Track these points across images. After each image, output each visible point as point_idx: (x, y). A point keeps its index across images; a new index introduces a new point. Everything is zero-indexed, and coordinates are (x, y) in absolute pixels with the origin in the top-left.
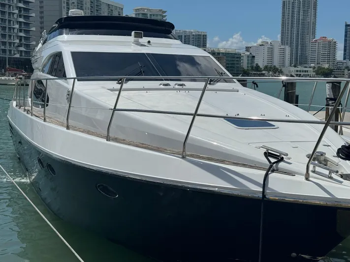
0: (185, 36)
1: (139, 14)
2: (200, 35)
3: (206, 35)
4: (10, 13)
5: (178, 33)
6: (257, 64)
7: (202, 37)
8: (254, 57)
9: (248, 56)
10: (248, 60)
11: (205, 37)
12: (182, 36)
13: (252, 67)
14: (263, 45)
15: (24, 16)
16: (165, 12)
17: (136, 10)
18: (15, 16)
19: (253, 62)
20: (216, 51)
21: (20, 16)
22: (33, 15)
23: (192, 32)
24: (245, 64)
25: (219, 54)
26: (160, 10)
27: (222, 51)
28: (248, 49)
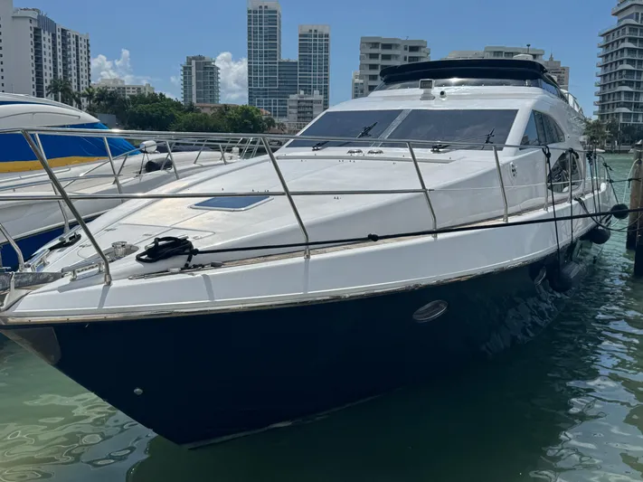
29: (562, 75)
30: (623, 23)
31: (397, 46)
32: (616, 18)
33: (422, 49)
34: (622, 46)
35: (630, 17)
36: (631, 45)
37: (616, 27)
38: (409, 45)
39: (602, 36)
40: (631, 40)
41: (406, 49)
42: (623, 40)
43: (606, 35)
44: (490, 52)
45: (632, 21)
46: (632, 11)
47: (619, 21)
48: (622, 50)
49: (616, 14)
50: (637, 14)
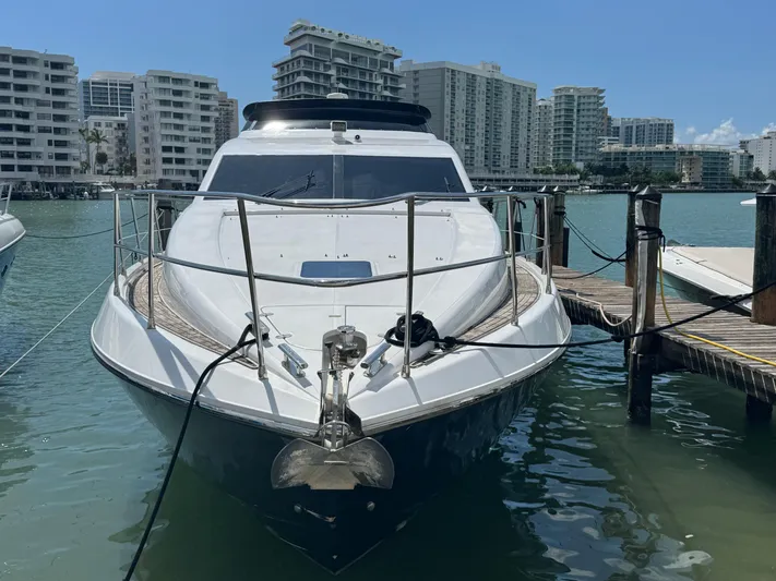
0: (637, 127)
1: (561, 97)
2: (662, 125)
3: (672, 125)
4: (371, 84)
5: (626, 123)
6: (757, 169)
7: (665, 127)
8: (752, 157)
9: (742, 156)
10: (742, 163)
11: (670, 127)
12: (632, 127)
13: (748, 174)
14: (769, 138)
15: (391, 88)
16: (602, 91)
17: (557, 91)
18: (379, 88)
19: (749, 165)
20: (687, 149)
21: (386, 88)
22: (403, 86)
23: (649, 121)
24: (736, 169)
25: (691, 153)
26: (595, 89)
27: (697, 148)
28: (743, 144)
29: (230, 108)
30: (297, 54)
31: (34, 61)
32: (289, 48)
33: (69, 67)
34: (298, 79)
35: (303, 48)
36: (307, 79)
37: (290, 58)
38: (50, 60)
39: (276, 67)
40: (308, 74)
41: (46, 65)
42: (298, 73)
43: (280, 66)
44: (155, 77)
45: (306, 53)
46: (306, 41)
47: (292, 51)
48: (299, 84)
49: (288, 44)
50: (311, 45)
